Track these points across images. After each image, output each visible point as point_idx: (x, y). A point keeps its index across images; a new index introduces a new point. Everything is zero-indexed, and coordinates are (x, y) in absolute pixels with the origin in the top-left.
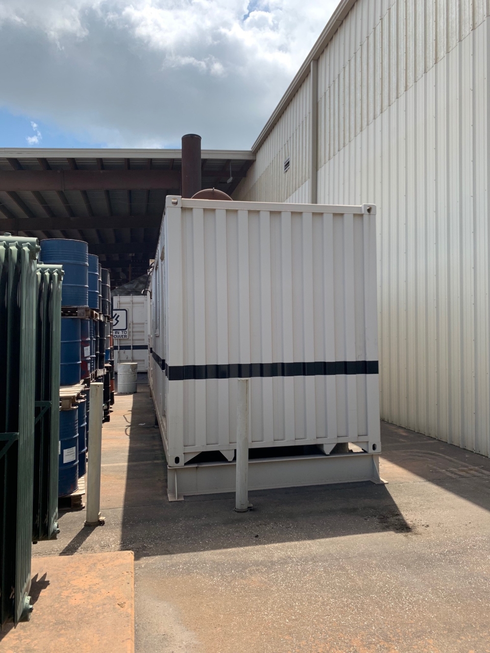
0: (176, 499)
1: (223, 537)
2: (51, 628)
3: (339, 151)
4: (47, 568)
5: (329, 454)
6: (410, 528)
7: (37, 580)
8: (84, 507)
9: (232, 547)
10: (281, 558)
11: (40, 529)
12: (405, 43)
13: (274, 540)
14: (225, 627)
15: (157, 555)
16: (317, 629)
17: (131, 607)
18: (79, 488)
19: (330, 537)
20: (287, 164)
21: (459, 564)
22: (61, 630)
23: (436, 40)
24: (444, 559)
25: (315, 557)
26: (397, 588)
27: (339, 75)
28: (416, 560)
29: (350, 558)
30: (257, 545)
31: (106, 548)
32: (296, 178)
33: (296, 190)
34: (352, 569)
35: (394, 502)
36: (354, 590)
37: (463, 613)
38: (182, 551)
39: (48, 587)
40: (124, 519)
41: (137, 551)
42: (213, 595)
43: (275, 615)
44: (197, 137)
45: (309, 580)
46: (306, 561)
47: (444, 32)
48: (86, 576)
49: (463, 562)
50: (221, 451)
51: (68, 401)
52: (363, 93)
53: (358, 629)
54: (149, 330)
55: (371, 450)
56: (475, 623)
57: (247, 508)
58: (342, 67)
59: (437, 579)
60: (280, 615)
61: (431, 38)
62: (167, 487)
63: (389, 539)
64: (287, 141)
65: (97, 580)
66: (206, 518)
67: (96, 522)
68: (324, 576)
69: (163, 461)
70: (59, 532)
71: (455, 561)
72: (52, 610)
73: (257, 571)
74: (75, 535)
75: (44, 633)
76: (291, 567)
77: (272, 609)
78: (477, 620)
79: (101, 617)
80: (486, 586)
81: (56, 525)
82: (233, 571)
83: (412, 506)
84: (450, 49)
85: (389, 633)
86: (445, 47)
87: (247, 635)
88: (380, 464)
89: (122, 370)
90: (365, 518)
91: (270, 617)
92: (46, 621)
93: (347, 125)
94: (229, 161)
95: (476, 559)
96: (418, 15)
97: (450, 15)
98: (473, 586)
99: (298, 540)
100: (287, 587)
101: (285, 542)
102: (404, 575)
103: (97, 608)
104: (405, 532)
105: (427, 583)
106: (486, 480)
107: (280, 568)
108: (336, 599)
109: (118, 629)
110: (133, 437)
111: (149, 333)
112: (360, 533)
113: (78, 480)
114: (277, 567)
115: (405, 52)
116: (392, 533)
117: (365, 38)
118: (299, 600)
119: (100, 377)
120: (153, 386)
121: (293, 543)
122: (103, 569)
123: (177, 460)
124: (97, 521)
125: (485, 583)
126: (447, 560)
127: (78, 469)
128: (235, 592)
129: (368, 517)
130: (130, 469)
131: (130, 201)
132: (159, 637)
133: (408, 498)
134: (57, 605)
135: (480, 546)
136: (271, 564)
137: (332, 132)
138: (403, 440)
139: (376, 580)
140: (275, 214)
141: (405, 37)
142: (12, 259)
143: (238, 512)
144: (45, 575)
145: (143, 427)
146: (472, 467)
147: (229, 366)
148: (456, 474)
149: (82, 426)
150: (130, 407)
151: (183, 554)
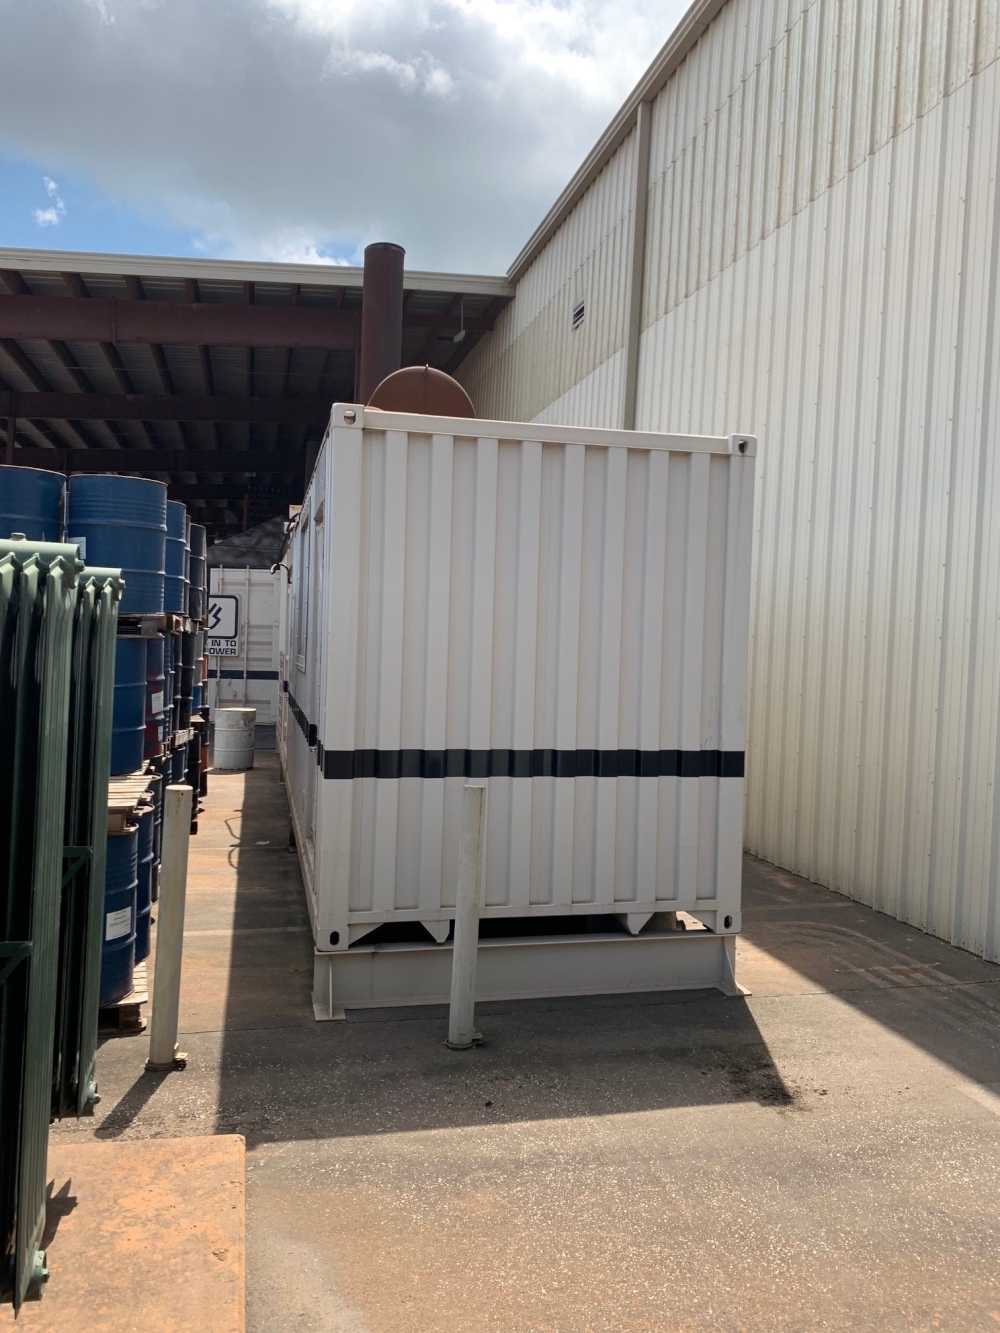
0: (331, 1017)
1: (422, 1103)
2: (81, 1301)
3: (686, 297)
4: (72, 1169)
5: (637, 933)
6: (789, 1097)
7: (53, 1196)
8: (145, 1029)
9: (441, 1127)
10: (534, 1154)
11: (62, 1094)
12: (833, 87)
13: (521, 1114)
14: (421, 1300)
15: (290, 1139)
16: (601, 1310)
17: (240, 1259)
18: (137, 989)
19: (633, 1111)
20: (579, 313)
21: (881, 1178)
22: (100, 1306)
23: (897, 88)
24: (853, 1166)
25: (602, 1153)
26: (759, 1226)
27: (695, 139)
28: (799, 1166)
29: (670, 1157)
30: (488, 1123)
31: (188, 1120)
32: (595, 344)
33: (594, 369)
34: (672, 1183)
35: (760, 1037)
36: (675, 1228)
37: (885, 1284)
38: (341, 1131)
39: (74, 1212)
40: (224, 1058)
41: (252, 1130)
42: (400, 1232)
43: (520, 1278)
44: (396, 249)
45: (588, 1204)
46: (584, 1161)
47: (914, 72)
48: (149, 1188)
49: (890, 1174)
50: (423, 924)
51: (119, 816)
52: (742, 182)
53: (682, 1312)
54: (282, 642)
55: (720, 928)
56: (906, 1307)
57: (470, 1041)
58: (701, 122)
59: (838, 1208)
60: (531, 1279)
61: (888, 83)
62: (311, 987)
63: (749, 1116)
64: (582, 265)
65: (173, 1199)
66: (388, 1060)
67: (167, 1064)
68: (619, 1197)
69: (305, 929)
70: (98, 1100)
71: (874, 1171)
72: (84, 1261)
73: (487, 1181)
74: (127, 1089)
75: (67, 1311)
76: (555, 1174)
77: (515, 1266)
78: (910, 1299)
79: (179, 1281)
80: (930, 1227)
81: (92, 1087)
82: (440, 1180)
83: (796, 1047)
84: (925, 110)
85: (739, 1323)
86: (915, 105)
87: (464, 1320)
88: (737, 952)
89: (226, 721)
90: (703, 1070)
91: (510, 1282)
92: (71, 1286)
93: (706, 245)
94: (458, 296)
95: (916, 1168)
96: (863, 30)
97: (929, 40)
98: (906, 1226)
99: (569, 1115)
100: (546, 1217)
101: (544, 1118)
102: (774, 1198)
103: (173, 1261)
104: (780, 1104)
105: (817, 1217)
106: (943, 994)
107: (533, 1175)
108: (639, 1247)
109: (213, 1307)
110: (245, 873)
111: (282, 648)
112: (692, 1105)
113: (135, 969)
114: (528, 1173)
115: (832, 105)
116: (754, 1105)
117: (752, 68)
118: (567, 1247)
119: (180, 746)
120: (287, 762)
121: (559, 1122)
122: (184, 1173)
123: (335, 938)
124: (170, 1060)
125: (930, 1222)
126: (858, 1168)
127: (134, 951)
128: (442, 1226)
129: (710, 1070)
130: (239, 945)
131: (252, 368)
132: (292, 1318)
133: (790, 1030)
134: (92, 1252)
135: (923, 1139)
136: (516, 1167)
137: (674, 256)
138: (784, 900)
139: (720, 1208)
140: (553, 448)
141: (834, 74)
142: (27, 594)
143: (453, 1049)
144: (68, 1184)
145: (267, 850)
146: (918, 965)
147: (446, 752)
148: (885, 979)
149: (145, 860)
150: (238, 800)
151: (342, 1139)
